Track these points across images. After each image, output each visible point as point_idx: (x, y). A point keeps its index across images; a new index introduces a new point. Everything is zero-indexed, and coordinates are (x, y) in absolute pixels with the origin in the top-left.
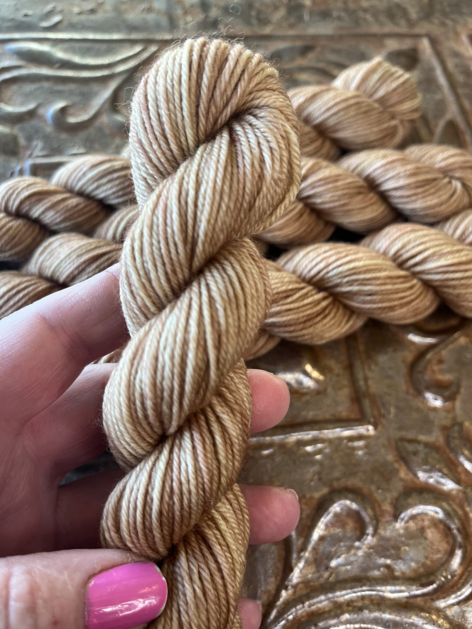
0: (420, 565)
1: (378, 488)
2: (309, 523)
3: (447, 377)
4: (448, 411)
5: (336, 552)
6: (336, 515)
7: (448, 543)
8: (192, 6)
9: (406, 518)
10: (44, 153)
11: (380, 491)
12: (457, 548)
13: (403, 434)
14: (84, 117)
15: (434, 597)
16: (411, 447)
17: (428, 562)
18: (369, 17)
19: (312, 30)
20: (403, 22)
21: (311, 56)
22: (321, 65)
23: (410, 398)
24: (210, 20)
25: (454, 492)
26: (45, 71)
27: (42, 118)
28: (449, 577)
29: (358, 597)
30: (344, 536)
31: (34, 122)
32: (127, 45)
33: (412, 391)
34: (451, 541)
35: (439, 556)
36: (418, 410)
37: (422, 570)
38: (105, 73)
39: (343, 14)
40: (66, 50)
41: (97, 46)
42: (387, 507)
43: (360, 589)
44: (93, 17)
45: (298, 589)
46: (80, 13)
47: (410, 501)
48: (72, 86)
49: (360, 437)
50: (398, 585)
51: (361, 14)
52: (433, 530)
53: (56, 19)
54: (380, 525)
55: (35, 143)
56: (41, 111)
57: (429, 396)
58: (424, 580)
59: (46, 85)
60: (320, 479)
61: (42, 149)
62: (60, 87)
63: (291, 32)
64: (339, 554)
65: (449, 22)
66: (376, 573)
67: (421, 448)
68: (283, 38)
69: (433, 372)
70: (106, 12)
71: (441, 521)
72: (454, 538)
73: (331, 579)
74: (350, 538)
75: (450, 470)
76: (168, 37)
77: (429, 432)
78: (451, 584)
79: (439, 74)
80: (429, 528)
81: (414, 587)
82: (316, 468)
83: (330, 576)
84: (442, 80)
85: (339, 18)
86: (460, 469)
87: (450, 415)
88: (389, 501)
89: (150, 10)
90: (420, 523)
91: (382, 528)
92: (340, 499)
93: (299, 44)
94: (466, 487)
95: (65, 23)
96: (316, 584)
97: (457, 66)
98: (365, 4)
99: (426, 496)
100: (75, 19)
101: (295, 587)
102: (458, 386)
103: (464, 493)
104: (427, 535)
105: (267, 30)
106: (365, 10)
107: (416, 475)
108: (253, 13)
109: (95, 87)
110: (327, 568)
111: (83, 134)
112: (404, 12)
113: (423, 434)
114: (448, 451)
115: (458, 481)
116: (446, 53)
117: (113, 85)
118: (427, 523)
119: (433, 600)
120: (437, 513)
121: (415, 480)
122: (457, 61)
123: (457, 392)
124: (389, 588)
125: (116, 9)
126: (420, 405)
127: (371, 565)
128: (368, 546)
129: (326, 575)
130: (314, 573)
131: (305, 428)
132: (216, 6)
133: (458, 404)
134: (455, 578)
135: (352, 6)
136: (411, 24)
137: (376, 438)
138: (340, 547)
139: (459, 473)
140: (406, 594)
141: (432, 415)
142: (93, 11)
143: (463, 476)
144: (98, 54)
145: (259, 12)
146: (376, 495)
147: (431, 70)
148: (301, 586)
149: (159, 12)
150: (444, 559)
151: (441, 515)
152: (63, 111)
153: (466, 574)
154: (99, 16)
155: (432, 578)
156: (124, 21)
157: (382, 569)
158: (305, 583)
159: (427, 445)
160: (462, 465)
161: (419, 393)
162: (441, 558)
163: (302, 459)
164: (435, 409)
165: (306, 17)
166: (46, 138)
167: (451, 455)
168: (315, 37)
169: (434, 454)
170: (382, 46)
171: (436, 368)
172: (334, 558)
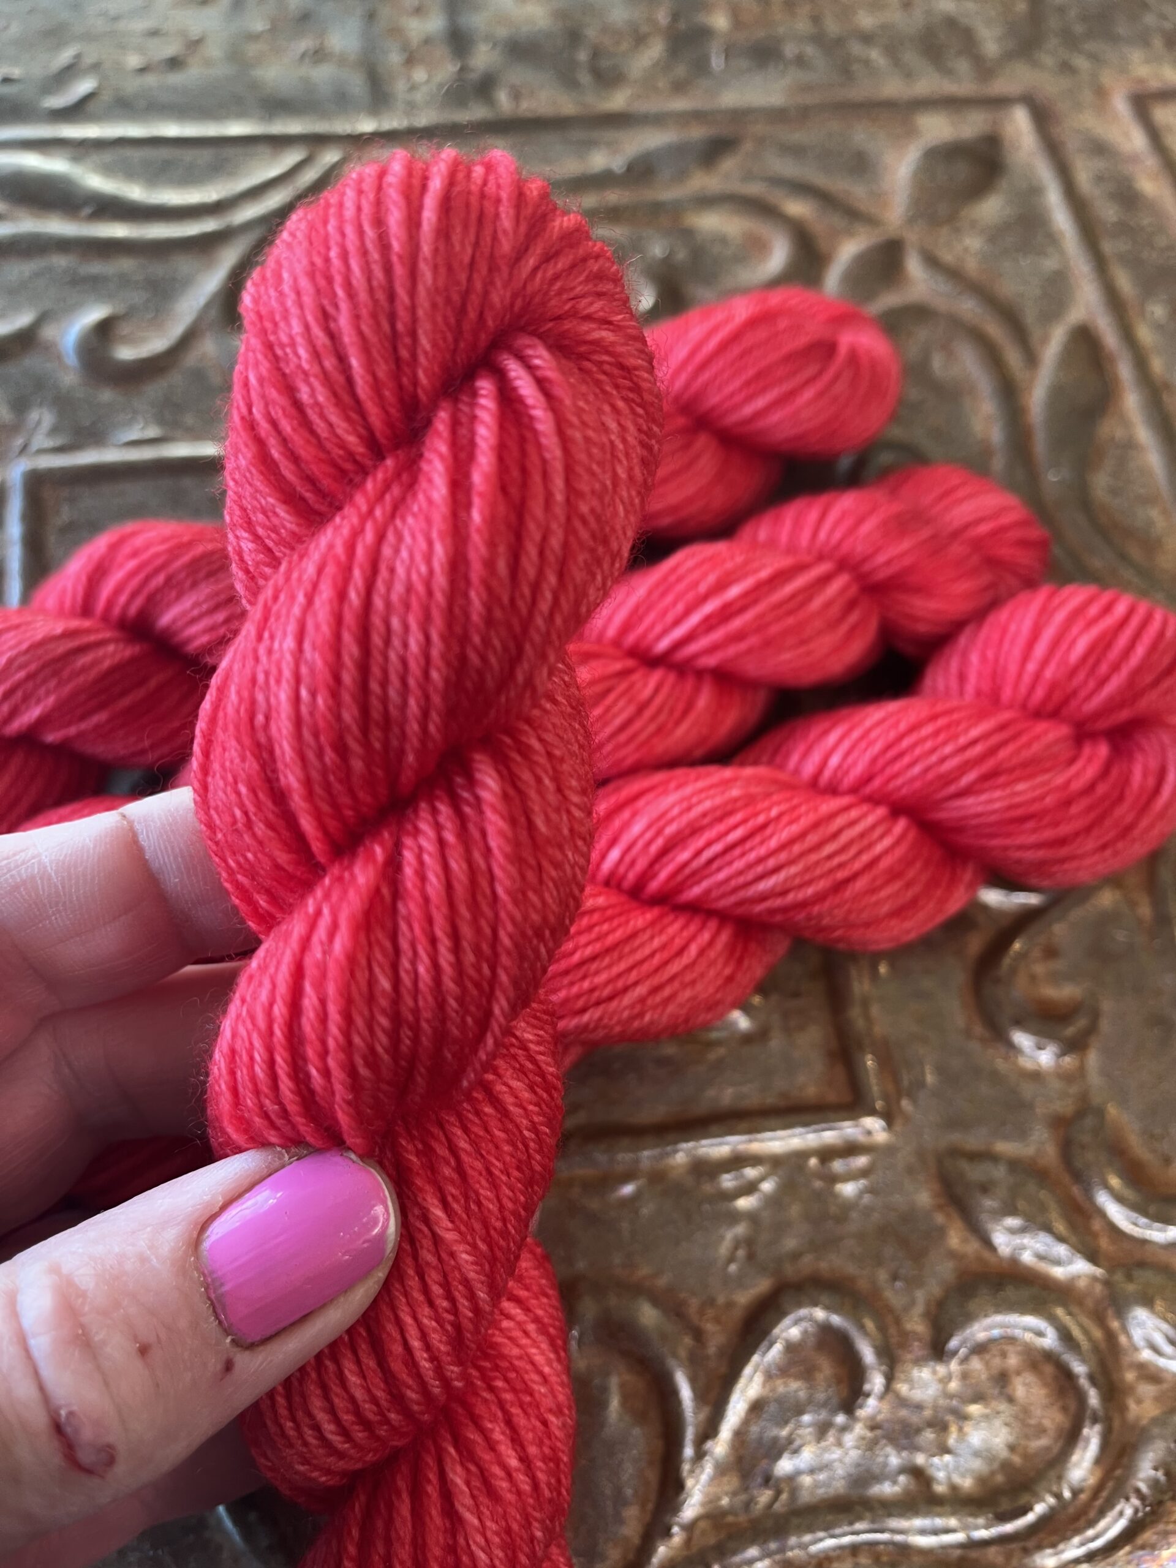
0: (996, 1466)
1: (895, 1277)
2: (723, 1370)
3: (1065, 992)
4: (1067, 1077)
5: (790, 1441)
6: (791, 1348)
7: (1064, 1409)
8: (427, 41)
9: (963, 1351)
10: (58, 441)
11: (899, 1284)
12: (1087, 1423)
13: (956, 1138)
14: (156, 344)
15: (1030, 1544)
16: (975, 1173)
17: (1017, 1460)
18: (875, 55)
19: (731, 98)
20: (963, 66)
21: (729, 164)
22: (754, 189)
23: (975, 1046)
24: (474, 76)
25: (1082, 1284)
26: (58, 226)
27: (50, 350)
28: (1067, 1494)
29: (841, 1548)
30: (810, 1401)
31: (31, 362)
32: (263, 149)
33: (978, 1029)
34: (1073, 1406)
35: (1043, 1442)
36: (995, 1077)
37: (1000, 1478)
38: (209, 225)
39: (810, 50)
40: (108, 170)
41: (188, 155)
42: (917, 1324)
43: (846, 1529)
44: (175, 79)
45: (697, 1532)
46: (143, 70)
47: (972, 1306)
48: (126, 264)
49: (850, 1149)
50: (939, 1515)
51: (856, 48)
52: (1029, 1377)
53: (84, 86)
54: (899, 1368)
55: (34, 415)
56: (49, 332)
57: (1023, 1039)
58: (1005, 1505)
59: (61, 261)
60: (751, 1256)
61: (54, 431)
62: (96, 267)
63: (680, 104)
64: (797, 1443)
65: (1081, 63)
66: (887, 1489)
67: (999, 1172)
68: (657, 120)
69: (1033, 978)
70: (208, 63)
71: (1049, 1356)
72: (1081, 1398)
73: (777, 1506)
74: (824, 1405)
75: (1072, 1226)
76: (367, 126)
77: (1022, 1134)
78: (1071, 1510)
79: (1054, 199)
80: (1018, 1373)
81: (981, 1521)
82: (740, 1229)
83: (776, 1498)
84: (1061, 219)
85: (800, 61)
86: (1097, 1225)
87: (1074, 1090)
88: (919, 1309)
89: (319, 55)
90: (997, 1362)
91: (902, 1376)
92: (800, 1305)
93: (697, 133)
94: (1111, 1270)
95: (106, 97)
96: (742, 1519)
97: (1099, 179)
98: (866, 20)
99: (1010, 1292)
100: (131, 85)
101: (689, 1528)
102: (1095, 1015)
103: (1107, 1283)
104: (1014, 1390)
105: (618, 101)
106: (867, 38)
107: (988, 1244)
108: (583, 56)
109: (183, 264)
110: (768, 1480)
111: (154, 389)
112: (967, 40)
113: (1006, 1138)
114: (1066, 1179)
115: (1092, 1257)
116: (1072, 146)
117: (229, 257)
118: (1013, 1361)
119: (1027, 1552)
120: (1040, 1334)
121: (986, 1254)
122: (1100, 164)
123: (1091, 1030)
124: (918, 1522)
125: (235, 55)
126: (1000, 1065)
127: (876, 1470)
128: (868, 1423)
129: (764, 1497)
130: (734, 1494)
131: (714, 1128)
132: (488, 38)
133: (1093, 1058)
134: (1083, 1497)
135: (832, 27)
136: (985, 70)
137: (888, 1150)
138: (799, 1426)
139: (1095, 1236)
140: (959, 1537)
141: (1028, 1090)
142: (174, 63)
143: (1104, 1243)
144: (190, 178)
145: (596, 53)
146: (888, 1294)
147: (1035, 191)
148: (702, 1524)
149: (342, 61)
150: (1056, 1450)
151: (1050, 1340)
152: (104, 330)
153: (1110, 1484)
154: (192, 75)
155: (1024, 1499)
156: (254, 85)
157: (902, 1479)
158: (713, 1516)
159: (1015, 1165)
160: (1102, 1214)
161: (999, 1035)
162: (1047, 1449)
163: (706, 1207)
164: (1036, 1076)
165: (717, 62)
166: (63, 403)
167: (1076, 1190)
168: (739, 116)
169: (1031, 1187)
170: (911, 132)
171: (1039, 969)
172: (786, 1455)
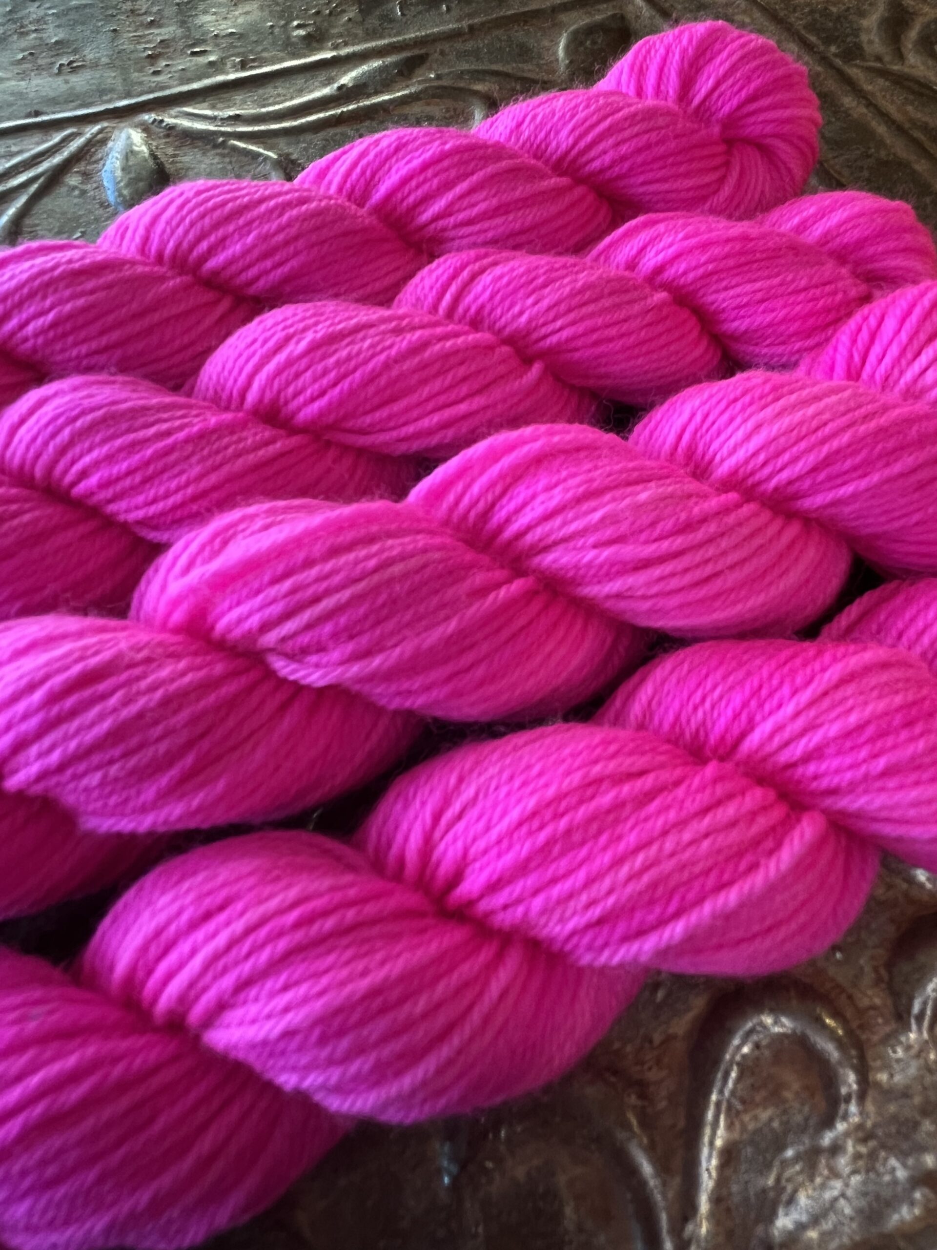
5: (779, 1187)
30: (787, 1128)
42: (872, 997)
54: (870, 1054)
64: (789, 1188)
66: (905, 1215)
74: (805, 1127)
88: (870, 975)
91: (877, 1063)
138: (785, 1164)
172: (781, 1211)
